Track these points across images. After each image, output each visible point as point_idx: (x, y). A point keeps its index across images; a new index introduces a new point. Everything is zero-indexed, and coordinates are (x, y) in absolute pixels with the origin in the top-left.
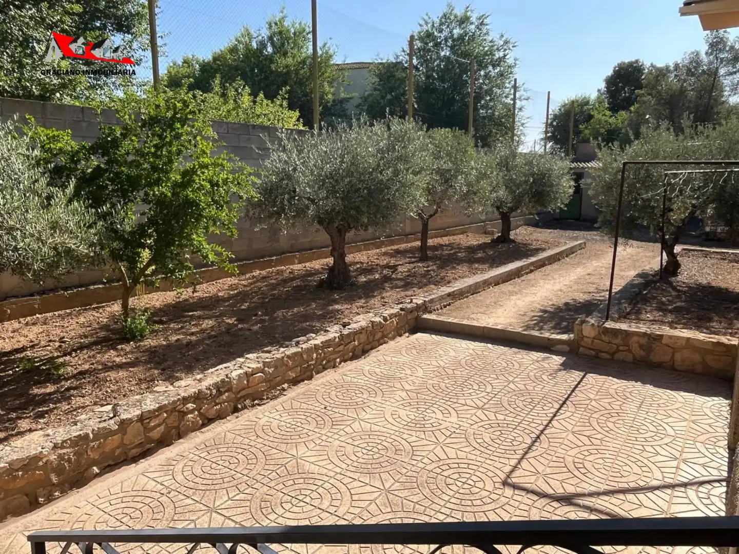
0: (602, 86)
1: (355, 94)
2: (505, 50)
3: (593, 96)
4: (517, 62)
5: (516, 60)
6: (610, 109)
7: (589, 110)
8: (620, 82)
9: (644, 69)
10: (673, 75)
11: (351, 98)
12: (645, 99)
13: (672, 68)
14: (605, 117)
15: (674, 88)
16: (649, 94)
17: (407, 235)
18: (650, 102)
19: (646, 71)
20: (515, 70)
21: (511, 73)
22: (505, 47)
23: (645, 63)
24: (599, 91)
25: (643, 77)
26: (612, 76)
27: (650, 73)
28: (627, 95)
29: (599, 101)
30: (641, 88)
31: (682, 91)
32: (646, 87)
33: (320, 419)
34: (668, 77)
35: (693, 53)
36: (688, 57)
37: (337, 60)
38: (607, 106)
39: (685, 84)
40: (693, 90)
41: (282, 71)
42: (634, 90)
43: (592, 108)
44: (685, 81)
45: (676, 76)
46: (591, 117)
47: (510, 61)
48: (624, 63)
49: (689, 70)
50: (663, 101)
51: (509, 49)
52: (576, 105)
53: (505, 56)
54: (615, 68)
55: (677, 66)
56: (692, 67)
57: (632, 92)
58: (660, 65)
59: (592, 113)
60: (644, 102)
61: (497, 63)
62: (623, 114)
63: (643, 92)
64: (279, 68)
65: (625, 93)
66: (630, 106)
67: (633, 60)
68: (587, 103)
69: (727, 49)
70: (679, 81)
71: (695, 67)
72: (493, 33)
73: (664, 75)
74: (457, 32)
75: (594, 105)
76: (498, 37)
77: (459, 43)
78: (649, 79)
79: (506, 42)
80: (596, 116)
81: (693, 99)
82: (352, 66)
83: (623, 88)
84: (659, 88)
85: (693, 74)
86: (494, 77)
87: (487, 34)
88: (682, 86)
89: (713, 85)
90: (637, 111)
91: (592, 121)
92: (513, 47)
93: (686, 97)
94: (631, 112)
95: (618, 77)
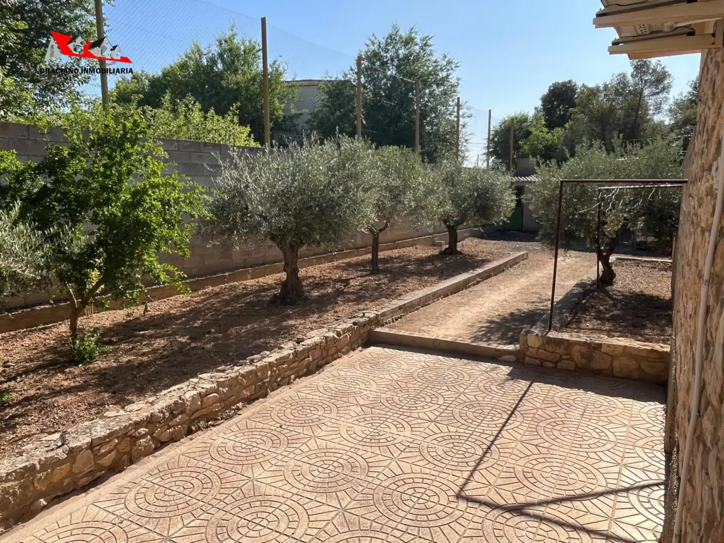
0: (539, 104)
1: (306, 111)
2: (448, 70)
3: (531, 113)
4: (460, 82)
5: (458, 79)
6: (547, 126)
7: (527, 126)
8: (555, 101)
10: (603, 95)
11: (301, 114)
12: (579, 116)
13: (601, 89)
14: (542, 134)
15: (605, 107)
16: (582, 112)
17: (357, 249)
18: (583, 119)
20: (458, 89)
21: (454, 92)
22: (448, 67)
24: (536, 108)
25: (576, 96)
26: (548, 94)
27: (582, 92)
28: (562, 113)
29: (536, 117)
30: (574, 106)
31: (612, 110)
32: (579, 105)
33: (276, 438)
34: (598, 97)
35: (620, 75)
36: (616, 79)
37: (287, 77)
38: (544, 123)
39: (614, 103)
40: (621, 109)
41: (233, 88)
42: (568, 108)
43: (530, 125)
44: (614, 100)
45: (605, 95)
46: (529, 133)
47: (453, 80)
48: (558, 83)
49: (617, 90)
50: (594, 119)
51: (452, 69)
52: (515, 121)
53: (448, 75)
54: (550, 87)
55: (606, 86)
56: (620, 88)
57: (566, 110)
58: (591, 85)
59: (530, 130)
61: (441, 82)
62: (559, 131)
63: (576, 110)
64: (230, 84)
65: (560, 111)
66: (565, 123)
67: (567, 80)
68: (525, 120)
69: (650, 71)
70: (608, 100)
71: (622, 88)
72: (437, 54)
73: (595, 95)
74: (402, 52)
75: (532, 122)
76: (441, 57)
77: (404, 63)
78: (581, 98)
79: (449, 63)
80: (534, 132)
81: (622, 117)
82: (302, 83)
83: (558, 106)
84: (591, 106)
85: (621, 94)
86: (438, 95)
87: (431, 54)
88: (611, 105)
89: (639, 104)
90: (571, 128)
91: (530, 137)
92: (455, 67)
93: (615, 115)
94: (566, 129)
95: (553, 96)
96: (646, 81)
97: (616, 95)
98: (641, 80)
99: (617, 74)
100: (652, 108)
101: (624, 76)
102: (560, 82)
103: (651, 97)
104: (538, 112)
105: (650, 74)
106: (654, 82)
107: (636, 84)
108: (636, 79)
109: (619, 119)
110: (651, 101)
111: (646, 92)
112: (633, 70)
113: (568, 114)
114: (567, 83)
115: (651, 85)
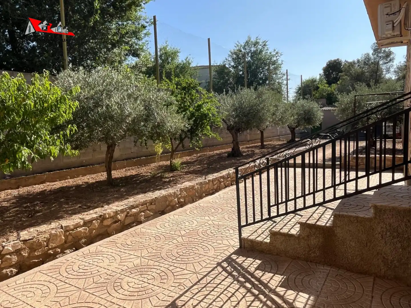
0: (322, 72)
1: (203, 81)
2: (276, 57)
3: (318, 77)
4: (283, 62)
5: (282, 61)
6: (327, 83)
7: (317, 84)
8: (330, 70)
9: (342, 63)
10: (357, 65)
11: (201, 83)
12: (344, 77)
13: (356, 62)
14: (325, 87)
15: (359, 71)
16: (346, 75)
18: (347, 79)
19: (343, 64)
20: (282, 66)
21: (280, 67)
22: (277, 55)
23: (342, 60)
24: (320, 74)
25: (342, 67)
26: (326, 67)
27: (345, 64)
28: (335, 76)
29: (321, 80)
30: (342, 72)
31: (363, 73)
32: (344, 72)
34: (355, 66)
35: (366, 54)
36: (364, 56)
37: (193, 65)
38: (325, 82)
39: (363, 69)
40: (367, 72)
41: (169, 71)
42: (338, 73)
43: (318, 83)
44: (363, 68)
45: (358, 65)
46: (318, 88)
47: (280, 62)
48: (332, 61)
49: (365, 62)
50: (353, 78)
51: (279, 56)
52: (310, 82)
53: (277, 60)
54: (327, 63)
55: (358, 61)
56: (366, 61)
57: (337, 74)
58: (350, 60)
59: (319, 86)
60: (344, 79)
61: (274, 63)
62: (334, 86)
63: (343, 74)
64: (167, 70)
65: (333, 75)
66: (337, 81)
67: (336, 59)
68: (315, 81)
69: (382, 51)
70: (360, 67)
71: (368, 61)
72: (270, 49)
73: (353, 66)
74: (253, 49)
75: (319, 82)
76: (273, 51)
77: (254, 54)
78: (345, 68)
79: (277, 53)
80: (321, 87)
81: (368, 76)
82: (200, 67)
83: (332, 73)
84: (351, 72)
85: (367, 64)
86: (272, 69)
87: (267, 50)
88: (362, 71)
89: (377, 69)
90: (341, 84)
91: (319, 90)
92: (281, 55)
93: (365, 75)
94: (338, 85)
95: (329, 68)
96: (380, 57)
97: (364, 64)
98: (378, 56)
99: (364, 54)
100: (385, 71)
101: (368, 54)
102: (333, 60)
103: (384, 65)
104: (321, 76)
105: (383, 53)
106: (385, 57)
107: (375, 59)
108: (375, 56)
109: (367, 78)
110: (384, 67)
111: (381, 62)
112: (373, 52)
113: (338, 77)
114: (336, 60)
115: (383, 58)
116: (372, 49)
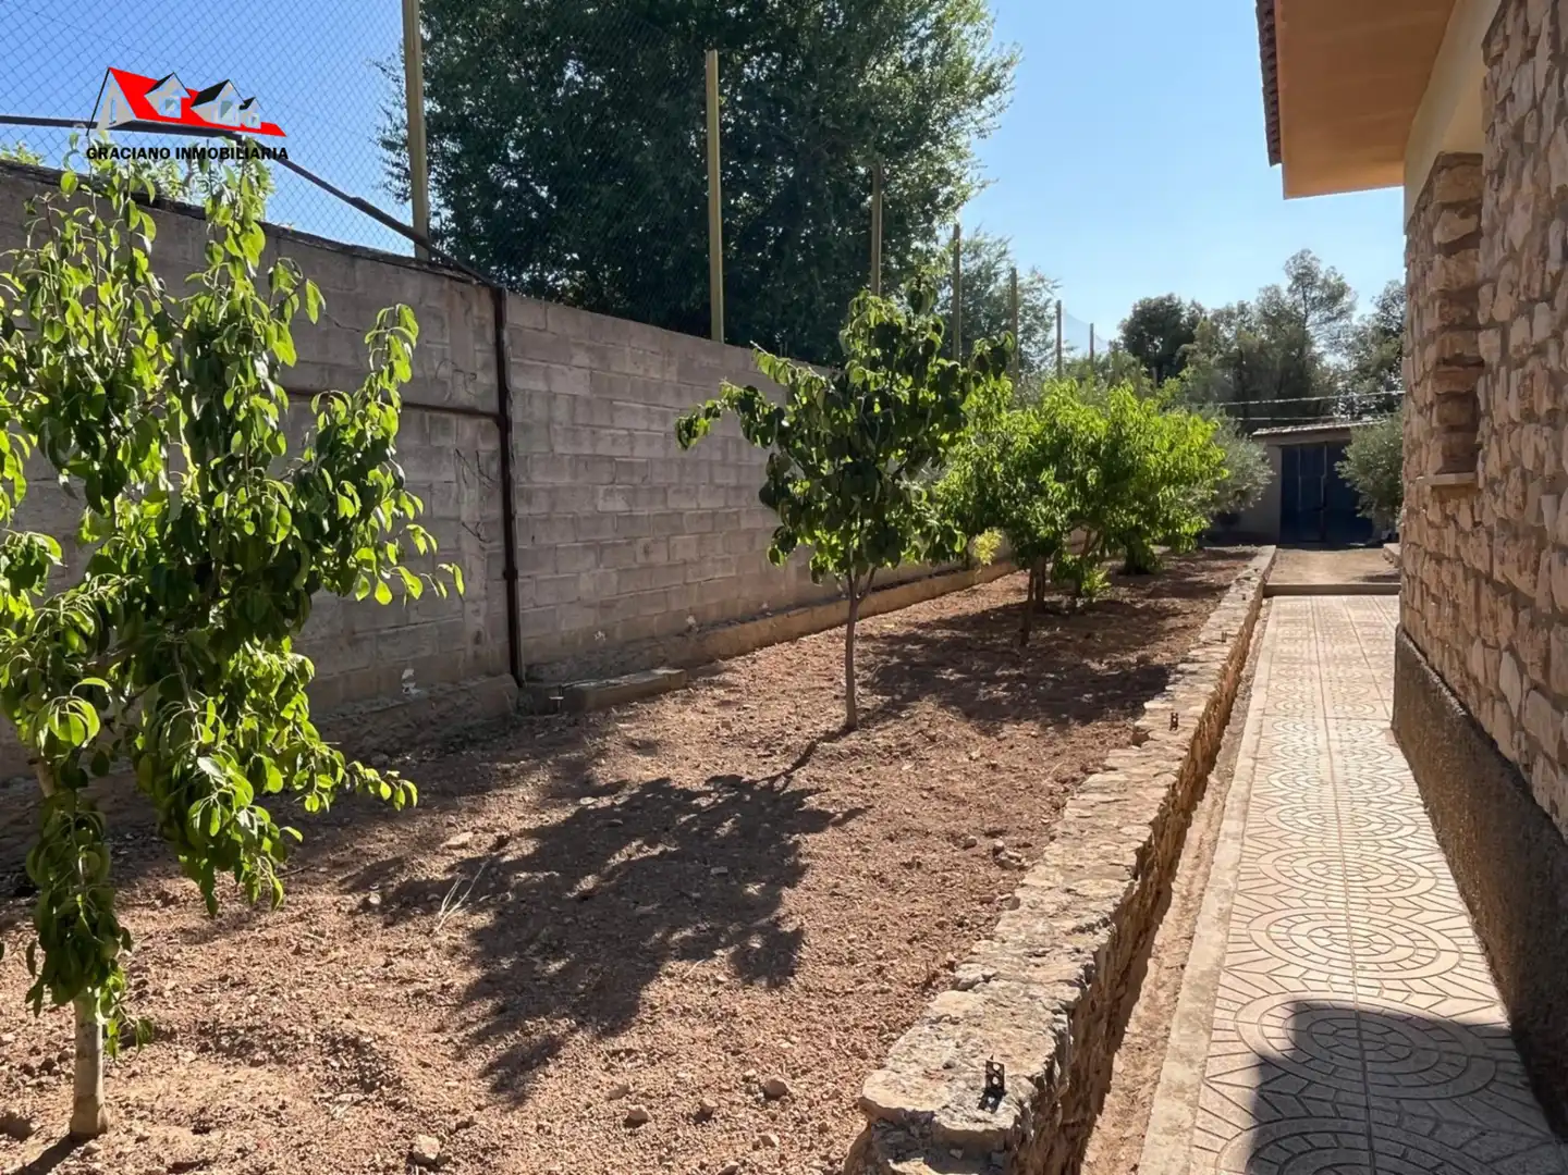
8: (1144, 330)
9: (1183, 311)
10: (1238, 321)
12: (1198, 358)
13: (1234, 310)
16: (1204, 351)
19: (1186, 312)
23: (1183, 301)
25: (1182, 322)
27: (1193, 315)
32: (1200, 340)
35: (1269, 289)
45: (1242, 322)
56: (1273, 311)
60: (1200, 364)
63: (1194, 347)
66: (1180, 370)
95: (1141, 323)
96: (1313, 300)
97: (1261, 320)
98: (1305, 297)
99: (1263, 287)
100: (1319, 343)
101: (1277, 291)
103: (1321, 327)
105: (1319, 288)
106: (1326, 301)
107: (1296, 305)
108: (1297, 296)
109: (1275, 364)
110: (1319, 333)
111: (1313, 318)
112: (1290, 282)
113: (1180, 354)
115: (1322, 305)
116: (1288, 272)
